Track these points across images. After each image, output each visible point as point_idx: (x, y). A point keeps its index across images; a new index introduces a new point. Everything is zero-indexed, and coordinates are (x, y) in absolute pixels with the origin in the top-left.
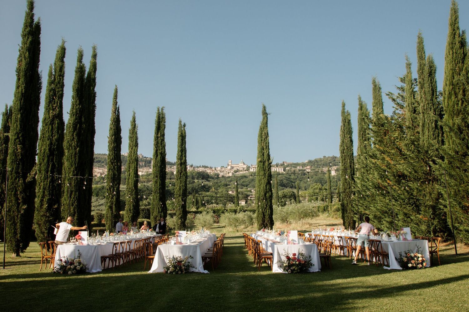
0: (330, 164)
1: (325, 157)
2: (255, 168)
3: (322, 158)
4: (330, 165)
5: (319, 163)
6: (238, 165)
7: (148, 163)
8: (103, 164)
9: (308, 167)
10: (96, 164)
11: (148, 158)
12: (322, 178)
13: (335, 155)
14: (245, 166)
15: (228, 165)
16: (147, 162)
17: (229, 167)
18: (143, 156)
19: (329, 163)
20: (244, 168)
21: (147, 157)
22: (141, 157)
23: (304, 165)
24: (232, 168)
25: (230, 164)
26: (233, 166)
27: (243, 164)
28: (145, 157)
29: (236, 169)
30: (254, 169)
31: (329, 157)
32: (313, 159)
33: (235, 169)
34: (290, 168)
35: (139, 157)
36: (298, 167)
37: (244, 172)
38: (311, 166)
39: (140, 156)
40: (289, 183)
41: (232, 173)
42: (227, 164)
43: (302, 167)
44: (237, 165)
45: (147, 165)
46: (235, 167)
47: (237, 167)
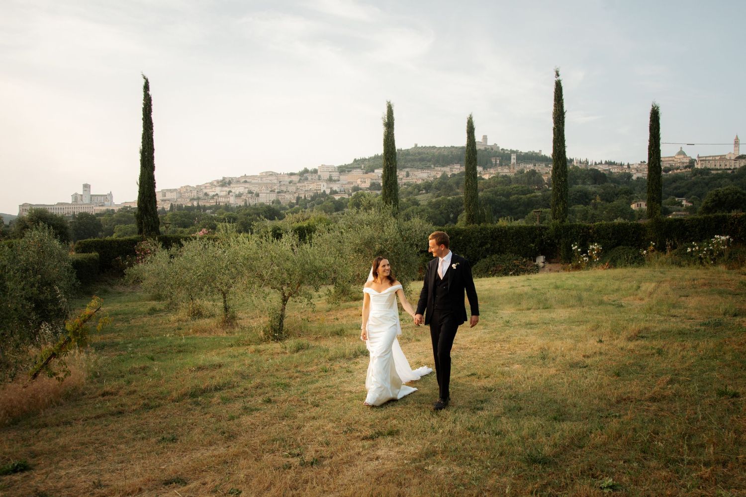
2: (704, 163)
6: (673, 159)
8: (428, 164)
10: (418, 163)
16: (504, 158)
18: (498, 148)
20: (683, 163)
21: (505, 149)
22: (494, 149)
27: (682, 156)
28: (502, 149)
29: (668, 166)
30: (702, 164)
44: (671, 159)
45: (504, 164)
46: (668, 162)
47: (672, 162)
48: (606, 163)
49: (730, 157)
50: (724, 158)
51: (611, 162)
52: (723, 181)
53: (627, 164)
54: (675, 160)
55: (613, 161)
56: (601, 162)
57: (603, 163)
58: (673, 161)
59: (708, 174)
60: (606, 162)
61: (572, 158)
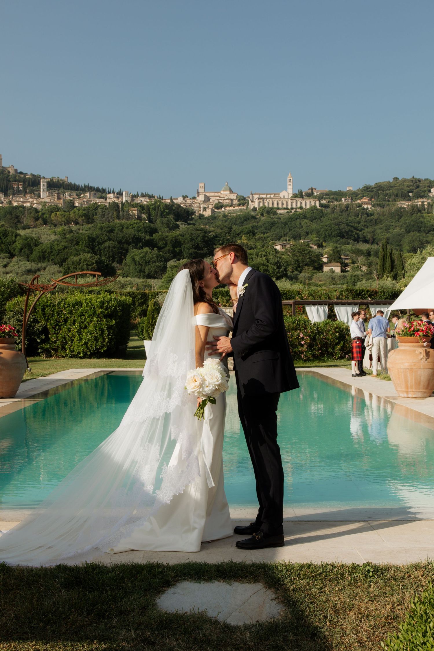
0: (411, 194)
1: (396, 179)
2: (261, 200)
3: (391, 180)
4: (409, 196)
5: (388, 192)
6: (219, 194)
7: (29, 185)
9: (365, 200)
11: (26, 174)
12: (422, 222)
13: (417, 177)
14: (233, 196)
15: (198, 193)
16: (27, 183)
17: (201, 198)
18: (16, 170)
19: (409, 192)
20: (232, 200)
21: (24, 172)
22: (12, 172)
23: (354, 195)
24: (207, 199)
25: (201, 190)
26: (208, 195)
27: (228, 192)
28: (21, 173)
29: (217, 202)
30: (260, 202)
31: (404, 180)
32: (372, 183)
33: (214, 201)
34: (327, 200)
35: (9, 172)
36: (343, 200)
37: (237, 208)
38: (372, 198)
39: (10, 170)
40: (352, 232)
41: (213, 211)
42: (196, 192)
43: (352, 199)
44: (216, 194)
45: (28, 191)
46: (214, 198)
47: (218, 198)
48: (143, 196)
49: (284, 196)
50: (278, 197)
51: (148, 194)
52: (304, 222)
53: (170, 198)
54: (222, 196)
55: (150, 194)
56: (138, 194)
57: (140, 195)
58: (220, 197)
59: (275, 213)
60: (142, 194)
61: (104, 188)
